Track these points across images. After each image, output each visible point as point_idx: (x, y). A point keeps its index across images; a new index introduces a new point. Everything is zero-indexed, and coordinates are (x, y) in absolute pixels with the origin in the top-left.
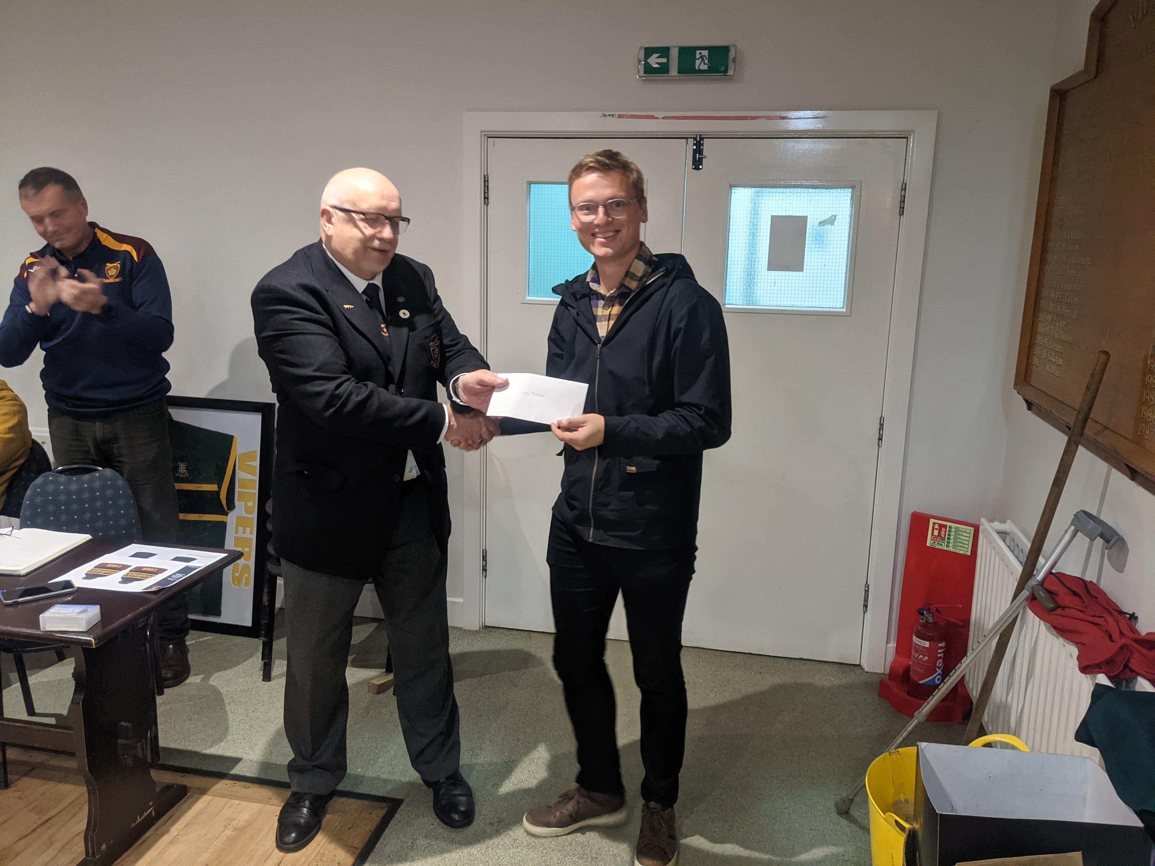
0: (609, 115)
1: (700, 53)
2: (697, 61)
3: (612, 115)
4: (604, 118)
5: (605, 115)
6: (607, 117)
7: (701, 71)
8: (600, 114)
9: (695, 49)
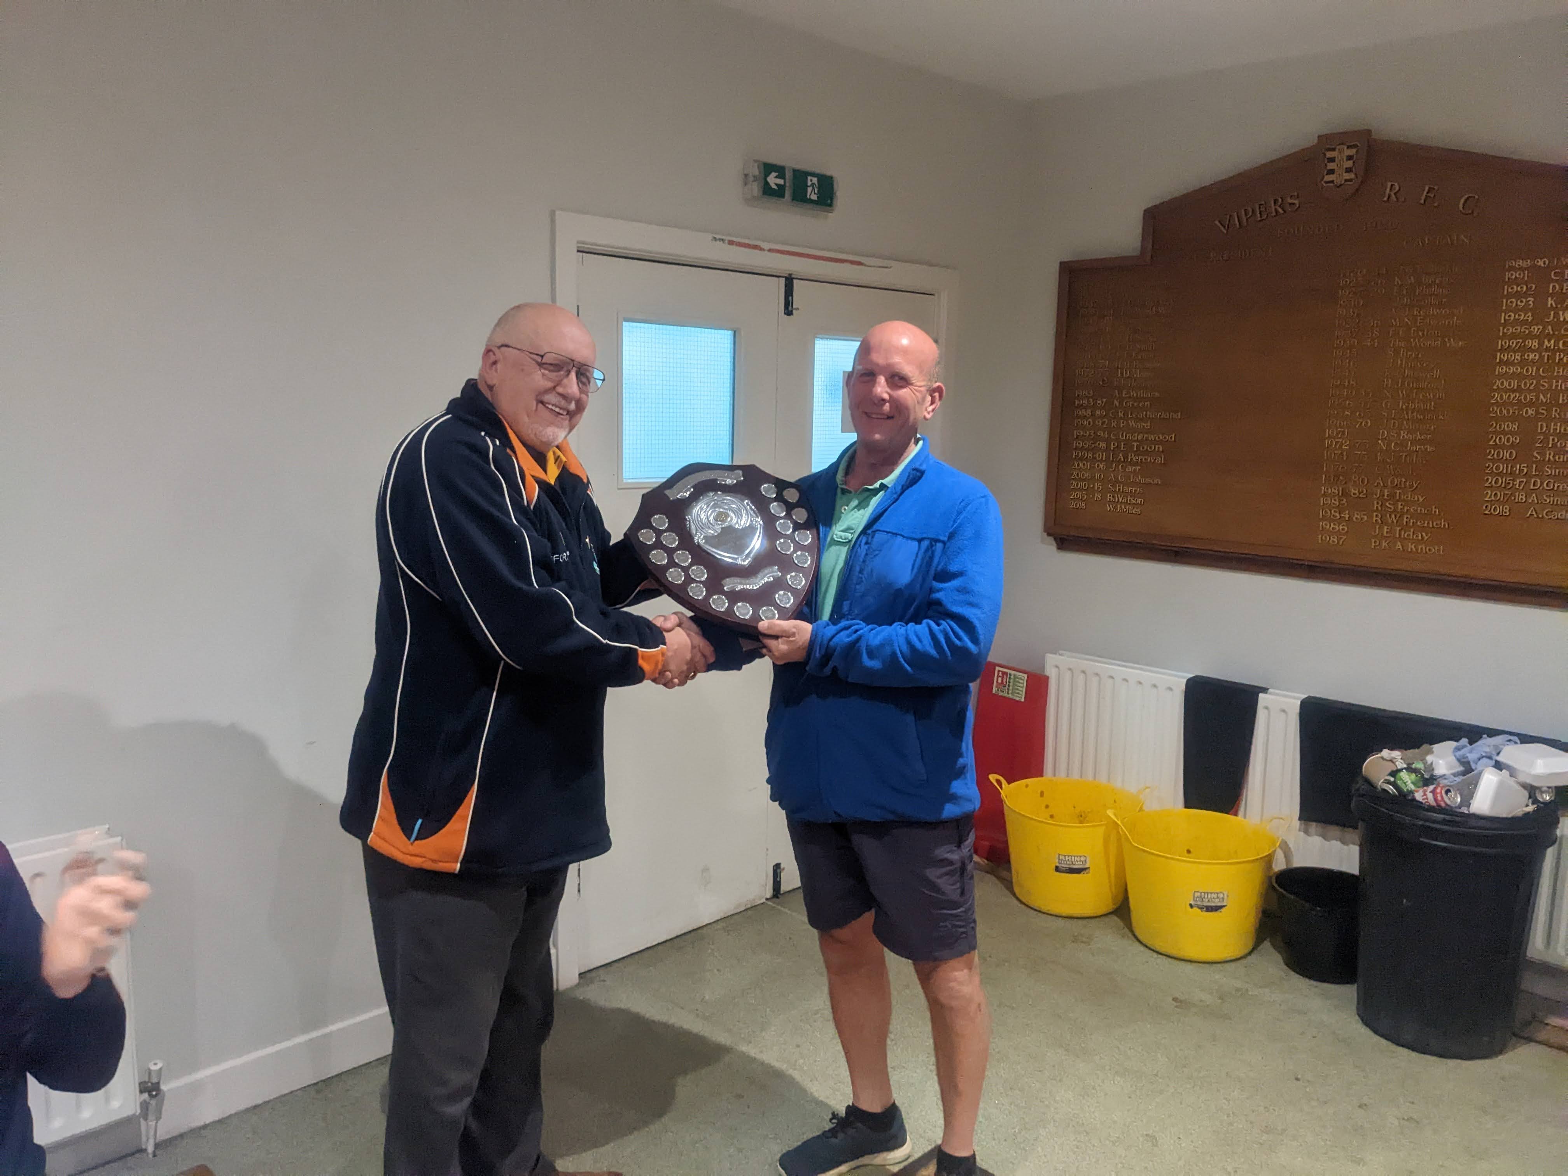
0: (720, 240)
1: (811, 180)
2: (808, 188)
3: (723, 240)
4: (714, 242)
5: (715, 239)
6: (718, 242)
7: (812, 201)
8: (710, 236)
9: (807, 174)
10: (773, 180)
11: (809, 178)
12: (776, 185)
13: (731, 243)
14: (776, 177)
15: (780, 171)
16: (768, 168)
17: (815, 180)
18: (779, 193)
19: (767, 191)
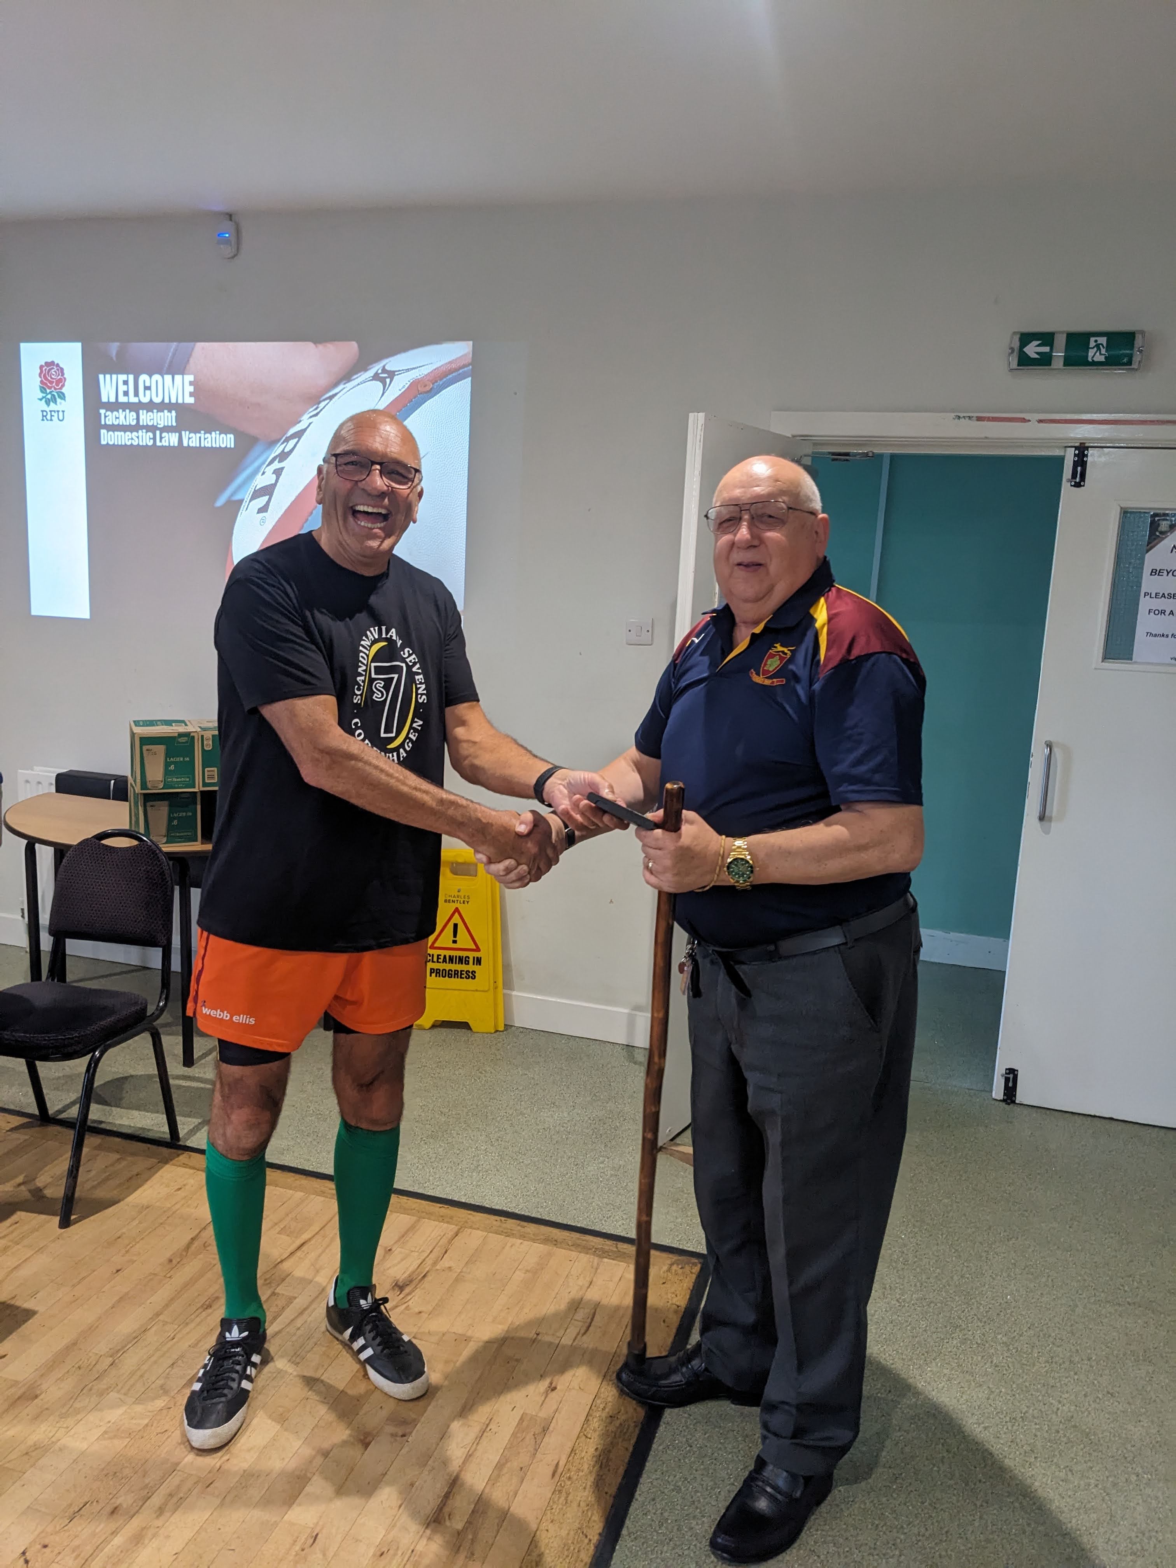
0: (964, 417)
1: (1096, 341)
2: (1090, 350)
3: (969, 417)
4: (958, 420)
5: (959, 418)
6: (962, 420)
7: (1094, 364)
8: (953, 415)
9: (1088, 335)
10: (1032, 350)
11: (1092, 339)
12: (1037, 353)
13: (979, 419)
14: (1038, 346)
15: (1047, 338)
16: (1026, 338)
17: (1103, 340)
18: (1045, 361)
19: (1024, 361)
